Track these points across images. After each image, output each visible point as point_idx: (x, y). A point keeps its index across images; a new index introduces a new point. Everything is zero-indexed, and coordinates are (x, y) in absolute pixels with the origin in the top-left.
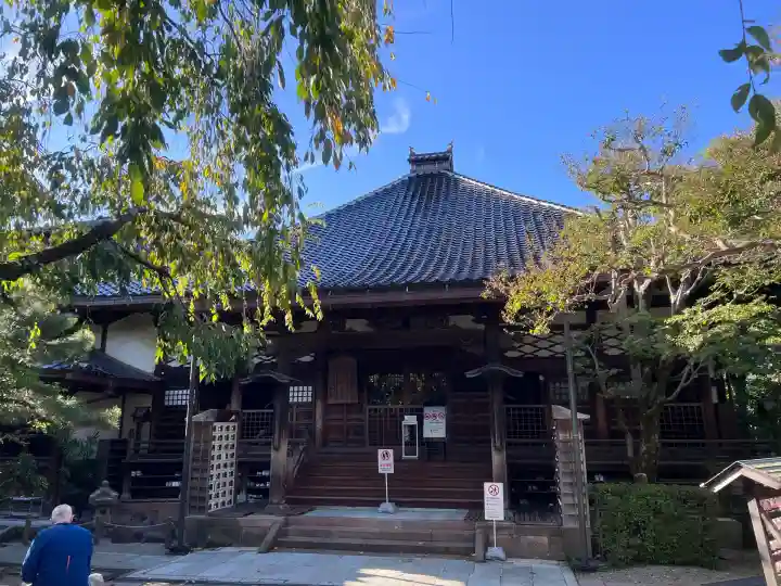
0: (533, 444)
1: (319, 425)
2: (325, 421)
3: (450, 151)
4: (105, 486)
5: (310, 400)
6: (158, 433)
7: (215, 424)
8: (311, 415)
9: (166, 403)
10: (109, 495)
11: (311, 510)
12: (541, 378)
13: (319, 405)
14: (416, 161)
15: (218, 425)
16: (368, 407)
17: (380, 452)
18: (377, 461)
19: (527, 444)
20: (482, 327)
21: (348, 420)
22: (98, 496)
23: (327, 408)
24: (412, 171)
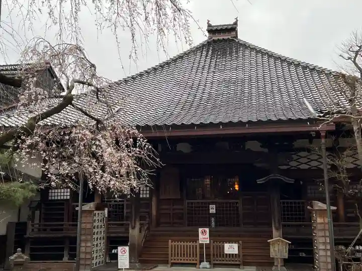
0: (297, 226)
1: (154, 212)
2: (158, 209)
3: (236, 23)
4: (19, 251)
5: (148, 196)
6: (46, 218)
7: (95, 212)
8: (149, 206)
9: (50, 198)
10: (22, 258)
11: (155, 267)
12: (301, 183)
13: (154, 199)
14: (212, 31)
15: (97, 212)
16: (187, 201)
17: (200, 230)
18: (198, 236)
19: (292, 226)
20: (266, 150)
21: (174, 209)
22: (16, 258)
23: (159, 202)
24: (210, 38)
